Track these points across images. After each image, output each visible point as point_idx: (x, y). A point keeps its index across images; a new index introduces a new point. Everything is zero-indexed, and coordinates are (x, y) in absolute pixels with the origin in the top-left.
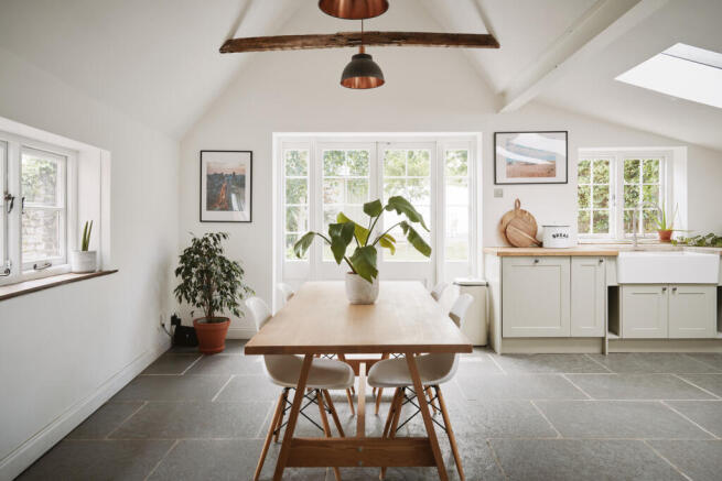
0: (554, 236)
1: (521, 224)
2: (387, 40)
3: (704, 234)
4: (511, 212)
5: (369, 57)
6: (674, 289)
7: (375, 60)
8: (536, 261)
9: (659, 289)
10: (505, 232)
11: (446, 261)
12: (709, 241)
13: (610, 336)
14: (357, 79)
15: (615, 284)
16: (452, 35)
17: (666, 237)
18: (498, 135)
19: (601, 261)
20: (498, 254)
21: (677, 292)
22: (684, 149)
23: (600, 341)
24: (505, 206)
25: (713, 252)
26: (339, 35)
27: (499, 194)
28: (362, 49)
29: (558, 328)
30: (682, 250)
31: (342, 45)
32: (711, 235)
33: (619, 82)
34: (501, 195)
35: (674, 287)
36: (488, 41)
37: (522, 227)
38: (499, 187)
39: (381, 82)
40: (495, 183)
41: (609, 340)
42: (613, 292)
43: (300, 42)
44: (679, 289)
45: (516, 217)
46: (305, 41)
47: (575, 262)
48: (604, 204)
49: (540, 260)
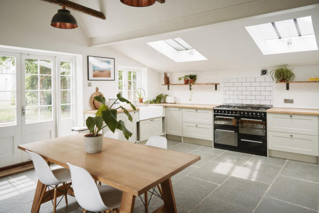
4: (95, 93)
9: (149, 121)
10: (94, 103)
11: (62, 119)
14: (58, 24)
15: (138, 121)
16: (87, 8)
17: (141, 101)
18: (89, 57)
19: (135, 112)
22: (146, 69)
24: (92, 91)
25: (160, 106)
27: (90, 85)
28: (65, 8)
33: (148, 45)
34: (91, 86)
35: (153, 119)
36: (100, 15)
38: (89, 81)
40: (88, 80)
42: (138, 124)
44: (155, 120)
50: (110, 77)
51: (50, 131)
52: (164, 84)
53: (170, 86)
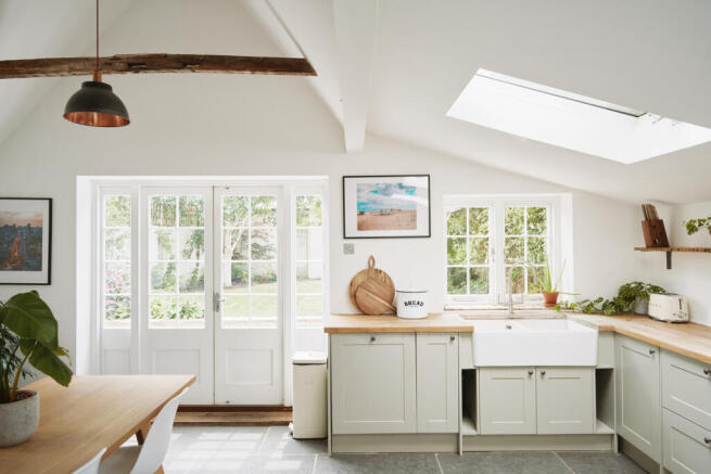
0: (406, 304)
1: (374, 286)
2: (179, 65)
3: (593, 299)
4: (363, 271)
5: (108, 87)
6: (543, 374)
7: (115, 91)
8: (373, 339)
9: (525, 373)
10: (355, 296)
12: (599, 306)
13: (466, 430)
15: (469, 366)
17: (552, 301)
18: (347, 180)
19: (453, 339)
20: (326, 330)
21: (546, 376)
22: (570, 195)
23: (454, 438)
24: (356, 265)
26: (116, 58)
27: (349, 250)
29: (402, 421)
30: (565, 317)
31: (122, 71)
32: (601, 299)
34: (352, 252)
35: (543, 370)
37: (375, 291)
38: (350, 242)
39: (126, 122)
40: (345, 237)
41: (464, 436)
42: (469, 378)
43: (66, 67)
44: (549, 373)
45: (369, 278)
46: (72, 65)
47: (422, 339)
48: (482, 260)
49: (377, 337)
50: (414, 228)
51: (272, 352)
52: (643, 245)
53: (674, 254)
